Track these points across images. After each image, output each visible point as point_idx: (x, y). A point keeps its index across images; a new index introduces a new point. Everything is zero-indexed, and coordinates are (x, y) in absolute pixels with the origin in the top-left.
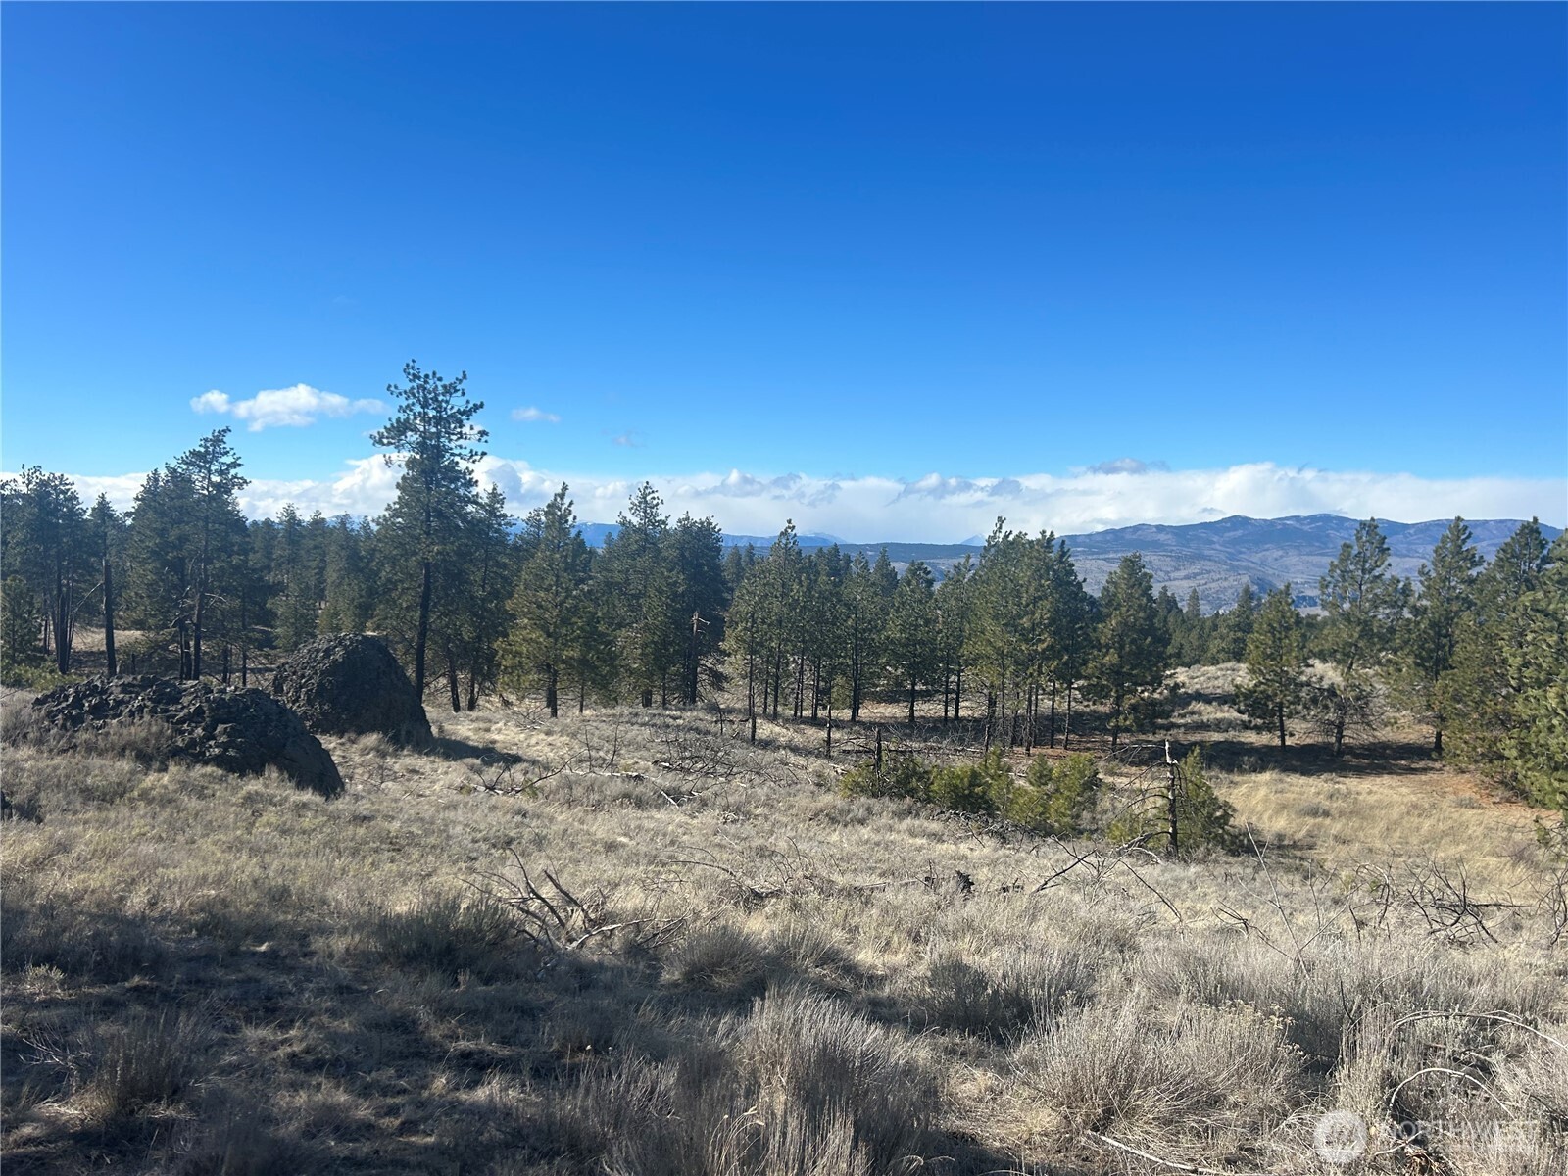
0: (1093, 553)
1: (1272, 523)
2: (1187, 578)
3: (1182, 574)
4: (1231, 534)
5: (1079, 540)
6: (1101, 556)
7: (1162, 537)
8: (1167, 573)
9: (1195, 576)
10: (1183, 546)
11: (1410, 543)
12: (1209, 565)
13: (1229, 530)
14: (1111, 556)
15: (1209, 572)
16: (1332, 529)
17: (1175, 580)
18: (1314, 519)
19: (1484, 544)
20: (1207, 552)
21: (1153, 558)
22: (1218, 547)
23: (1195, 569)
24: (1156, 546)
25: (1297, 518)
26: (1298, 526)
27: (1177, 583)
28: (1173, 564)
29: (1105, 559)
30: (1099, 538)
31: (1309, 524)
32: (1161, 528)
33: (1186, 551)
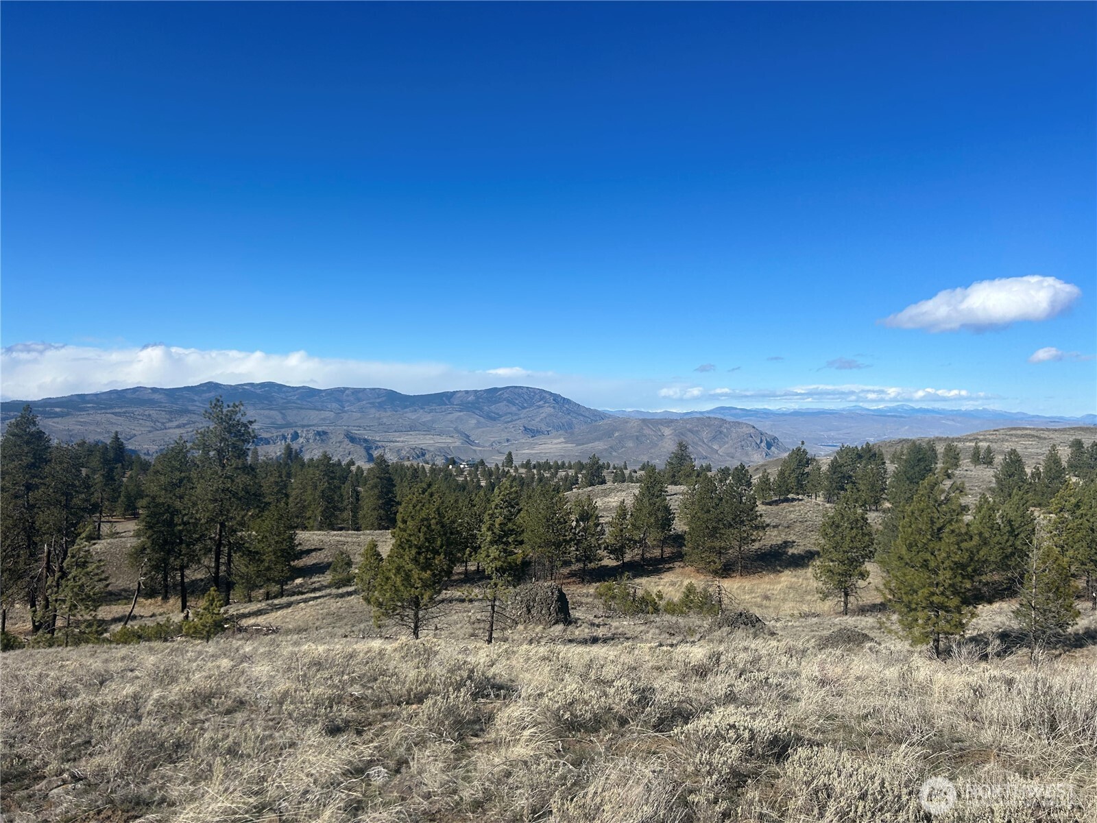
0: (102, 409)
1: (235, 388)
2: (178, 427)
3: (175, 424)
4: (207, 395)
5: (87, 398)
6: (108, 411)
7: (156, 396)
8: (163, 423)
9: (184, 425)
10: (172, 403)
11: (323, 402)
12: (195, 418)
13: (204, 392)
14: (117, 410)
15: (194, 423)
16: (275, 392)
17: (169, 428)
18: (263, 385)
19: (364, 402)
20: (190, 408)
21: (151, 412)
22: (197, 403)
23: (184, 420)
24: (151, 403)
25: (252, 384)
26: (252, 390)
27: (171, 431)
28: (168, 416)
29: (113, 413)
30: (104, 397)
31: (260, 389)
32: (154, 390)
33: (175, 407)
